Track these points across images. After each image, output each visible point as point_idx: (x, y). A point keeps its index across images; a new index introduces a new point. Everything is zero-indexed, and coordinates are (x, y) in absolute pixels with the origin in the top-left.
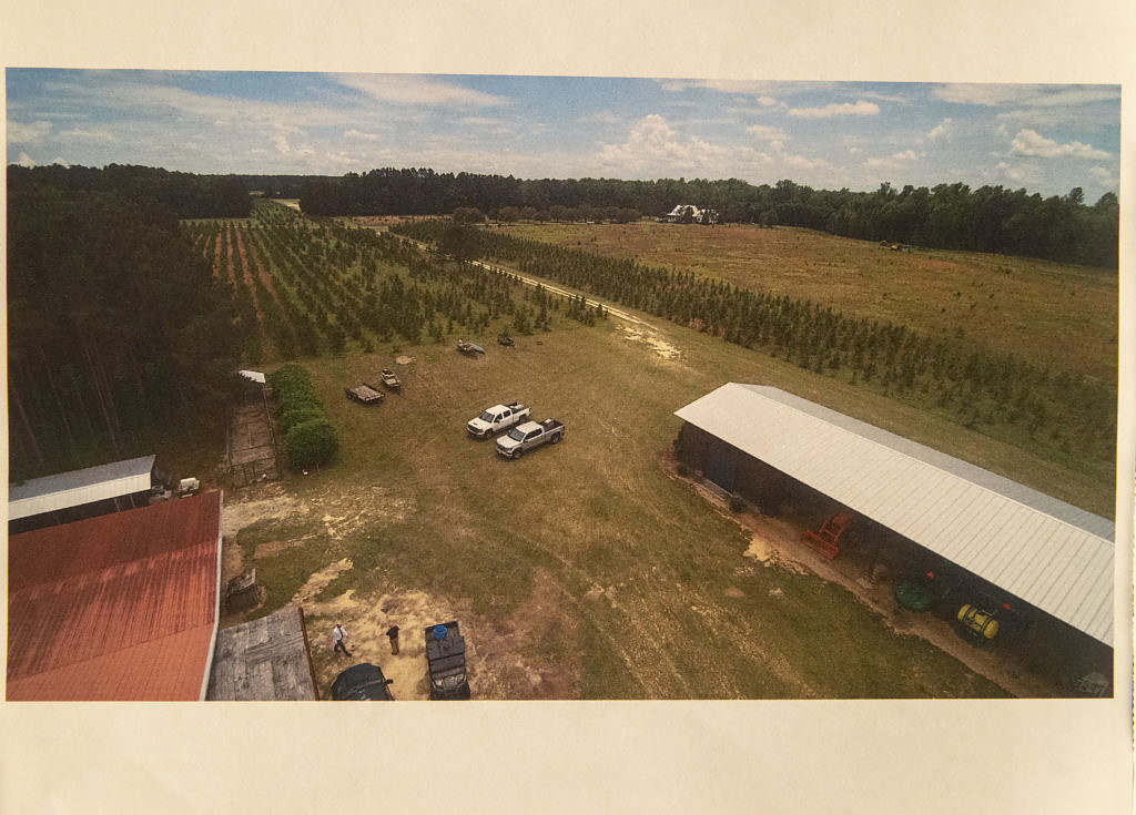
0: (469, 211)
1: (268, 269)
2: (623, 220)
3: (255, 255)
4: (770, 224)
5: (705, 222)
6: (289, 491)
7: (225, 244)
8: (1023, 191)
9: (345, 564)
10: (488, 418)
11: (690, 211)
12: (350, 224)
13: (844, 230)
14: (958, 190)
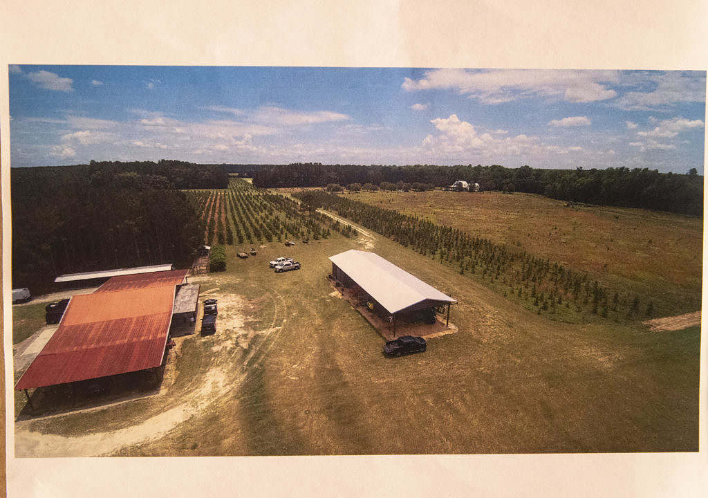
0: (335, 185)
1: (226, 213)
2: (422, 190)
3: (223, 206)
4: (511, 191)
5: (472, 190)
6: (208, 276)
7: (211, 201)
8: (657, 171)
9: (218, 289)
10: (276, 261)
11: (461, 184)
12: (274, 192)
13: (554, 195)
14: (622, 171)
